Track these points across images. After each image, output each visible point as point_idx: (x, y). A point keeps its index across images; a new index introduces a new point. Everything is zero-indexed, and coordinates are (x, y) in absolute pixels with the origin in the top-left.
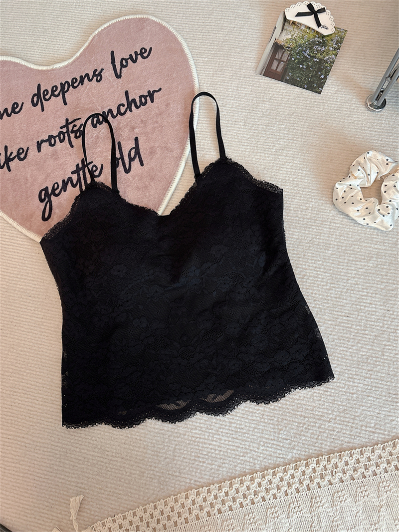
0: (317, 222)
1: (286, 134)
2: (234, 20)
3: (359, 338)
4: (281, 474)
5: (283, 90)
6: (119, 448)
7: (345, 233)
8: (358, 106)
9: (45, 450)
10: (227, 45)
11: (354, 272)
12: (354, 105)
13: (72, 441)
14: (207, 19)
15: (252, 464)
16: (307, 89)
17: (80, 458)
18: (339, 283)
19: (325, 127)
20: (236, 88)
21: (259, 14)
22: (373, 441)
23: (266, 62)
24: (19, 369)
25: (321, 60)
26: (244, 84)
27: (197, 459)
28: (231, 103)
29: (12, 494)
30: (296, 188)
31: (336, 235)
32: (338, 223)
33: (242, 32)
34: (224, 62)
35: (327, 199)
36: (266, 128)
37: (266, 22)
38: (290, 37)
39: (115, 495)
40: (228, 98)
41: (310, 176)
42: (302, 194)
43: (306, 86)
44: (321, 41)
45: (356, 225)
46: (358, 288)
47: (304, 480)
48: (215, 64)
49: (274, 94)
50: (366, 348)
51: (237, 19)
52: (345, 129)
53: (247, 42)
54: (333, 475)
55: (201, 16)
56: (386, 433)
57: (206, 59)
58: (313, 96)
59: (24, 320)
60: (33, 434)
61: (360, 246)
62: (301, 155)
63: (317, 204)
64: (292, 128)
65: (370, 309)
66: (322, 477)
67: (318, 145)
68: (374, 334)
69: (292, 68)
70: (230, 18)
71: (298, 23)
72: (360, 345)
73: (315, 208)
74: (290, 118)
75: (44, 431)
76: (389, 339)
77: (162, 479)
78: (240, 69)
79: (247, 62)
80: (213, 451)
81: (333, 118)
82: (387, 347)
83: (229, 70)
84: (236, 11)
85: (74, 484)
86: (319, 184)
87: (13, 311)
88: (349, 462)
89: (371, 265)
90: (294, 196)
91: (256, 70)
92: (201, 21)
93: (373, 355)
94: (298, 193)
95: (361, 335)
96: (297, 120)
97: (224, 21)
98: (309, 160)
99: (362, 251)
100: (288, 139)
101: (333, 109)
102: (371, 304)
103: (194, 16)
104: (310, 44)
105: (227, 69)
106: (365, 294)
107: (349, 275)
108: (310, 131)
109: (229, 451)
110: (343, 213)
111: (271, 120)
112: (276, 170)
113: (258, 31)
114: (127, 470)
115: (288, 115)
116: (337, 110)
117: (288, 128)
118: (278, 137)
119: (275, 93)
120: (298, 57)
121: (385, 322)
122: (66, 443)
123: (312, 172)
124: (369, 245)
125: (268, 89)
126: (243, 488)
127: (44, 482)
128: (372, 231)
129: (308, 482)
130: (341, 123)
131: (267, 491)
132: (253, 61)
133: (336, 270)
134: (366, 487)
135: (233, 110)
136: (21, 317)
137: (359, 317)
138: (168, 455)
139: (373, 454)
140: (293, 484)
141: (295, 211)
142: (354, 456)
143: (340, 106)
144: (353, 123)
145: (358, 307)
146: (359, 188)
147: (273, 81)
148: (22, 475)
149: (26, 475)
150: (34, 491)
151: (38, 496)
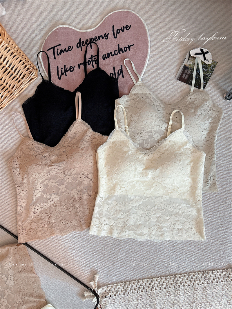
5: (187, 88)
6: (110, 240)
8: (220, 97)
9: (79, 238)
10: (163, 64)
12: (218, 97)
15: (163, 249)
17: (94, 242)
20: (166, 85)
21: (178, 50)
23: (180, 74)
25: (205, 75)
26: (169, 83)
27: (141, 245)
28: (163, 93)
29: (65, 255)
33: (170, 59)
34: (161, 72)
37: (181, 55)
38: (191, 63)
39: (108, 258)
40: (162, 90)
43: (197, 87)
44: (205, 66)
48: (157, 73)
51: (168, 52)
53: (172, 63)
57: (153, 71)
68: (216, 199)
69: (191, 78)
70: (164, 51)
76: (223, 201)
77: (127, 252)
78: (168, 76)
79: (172, 73)
80: (148, 243)
82: (221, 205)
84: (168, 48)
85: (91, 252)
91: (175, 77)
105: (162, 76)
109: (154, 243)
113: (177, 59)
114: (113, 248)
121: (222, 195)
127: (78, 251)
132: (174, 73)
135: (164, 96)
138: (130, 244)
147: (183, 83)
148: (69, 247)
149: (71, 248)
150: (74, 254)
151: (76, 256)
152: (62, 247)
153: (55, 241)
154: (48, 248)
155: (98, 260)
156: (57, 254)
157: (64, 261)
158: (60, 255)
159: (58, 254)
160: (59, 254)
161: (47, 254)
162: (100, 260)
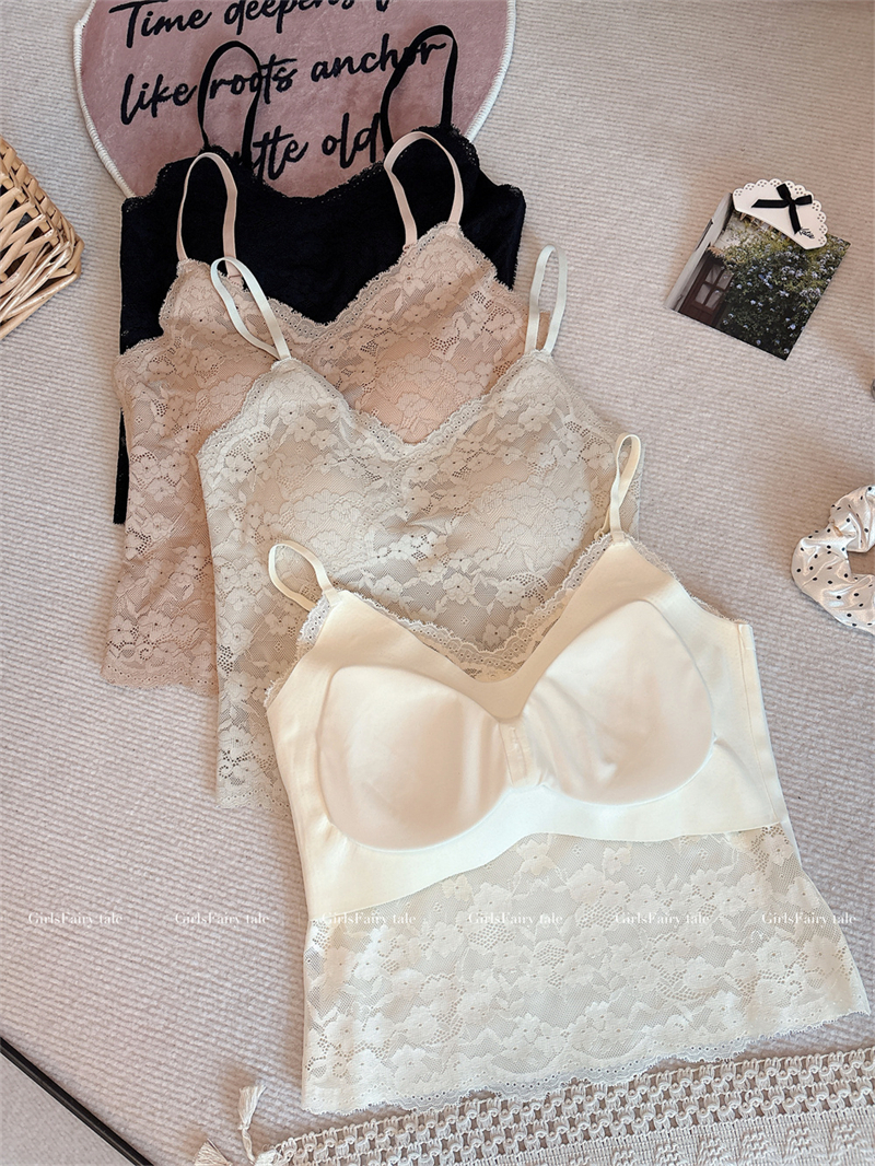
0: (757, 608)
1: (714, 431)
2: (633, 198)
3: (819, 843)
4: (646, 1089)
5: (715, 344)
7: (809, 635)
8: (856, 390)
9: (200, 990)
10: (614, 244)
11: (818, 713)
12: (848, 389)
13: (252, 980)
14: (580, 190)
16: (760, 347)
17: (264, 1014)
18: (788, 731)
19: (788, 426)
20: (623, 331)
21: (682, 191)
22: (826, 1043)
23: (686, 288)
24: (161, 830)
25: (793, 294)
26: (640, 324)
28: (612, 360)
29: (130, 1070)
30: (721, 539)
31: (791, 638)
32: (797, 616)
33: (646, 223)
34: (605, 278)
35: (780, 566)
36: (675, 416)
37: (693, 208)
38: (737, 243)
40: (607, 349)
41: (752, 517)
42: (733, 551)
43: (759, 342)
44: (797, 257)
45: (830, 622)
46: (824, 745)
47: (688, 1104)
48: (588, 279)
49: (696, 351)
50: (829, 864)
51: (638, 196)
52: (827, 434)
53: (653, 243)
54: (744, 1101)
55: (568, 183)
56: (852, 1030)
58: (771, 363)
59: (179, 736)
60: (179, 959)
61: (836, 664)
62: (738, 475)
63: (758, 574)
64: (724, 419)
65: (843, 789)
66: (723, 1102)
67: (772, 459)
69: (735, 304)
70: (624, 193)
71: (756, 219)
72: (818, 856)
73: (756, 580)
74: (723, 400)
75: (200, 955)
78: (636, 295)
79: (650, 282)
81: (806, 409)
83: (613, 294)
84: (637, 181)
85: (249, 1063)
86: (767, 536)
87: (160, 717)
88: (779, 1080)
89: (854, 703)
90: (717, 553)
91: (665, 300)
92: (568, 193)
93: (842, 878)
94: (726, 549)
95: (822, 837)
96: (735, 405)
97: (612, 198)
98: (751, 485)
99: (838, 673)
100: (716, 442)
101: (807, 393)
102: (846, 778)
103: (555, 182)
104: (775, 262)
105: (610, 291)
106: (838, 758)
107: (810, 718)
108: (758, 430)
110: (808, 598)
111: (686, 400)
112: (688, 498)
113: (675, 225)
115: (720, 393)
116: (814, 394)
117: (717, 420)
118: (696, 435)
119: (698, 348)
120: (749, 284)
122: (240, 981)
123: (756, 510)
124: (853, 663)
125: (685, 340)
126: (570, 1107)
127: (192, 1052)
128: (861, 637)
129: (695, 1108)
130: (820, 420)
131: (616, 1117)
132: (662, 282)
133: (785, 705)
134: (805, 1130)
135: (614, 374)
136: (173, 731)
137: (821, 802)
139: (825, 1068)
140: (666, 1109)
141: (717, 582)
142: (789, 1070)
143: (822, 387)
144: (844, 423)
145: (820, 781)
146: (845, 553)
147: (697, 325)
148: (151, 1034)
149: (158, 1036)
150: (172, 1068)
151: (178, 1078)
152: (121, 1030)
153: (91, 1003)
154: (55, 1033)
155: (278, 1104)
156: (95, 1063)
157: (124, 1099)
158: (110, 1070)
159: (100, 1062)
160: (103, 1066)
161: (52, 1063)
162: (289, 1101)
